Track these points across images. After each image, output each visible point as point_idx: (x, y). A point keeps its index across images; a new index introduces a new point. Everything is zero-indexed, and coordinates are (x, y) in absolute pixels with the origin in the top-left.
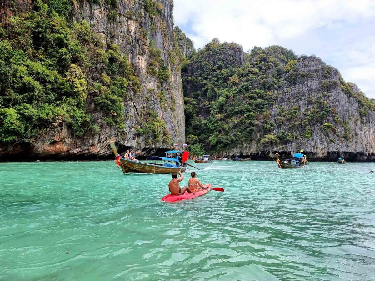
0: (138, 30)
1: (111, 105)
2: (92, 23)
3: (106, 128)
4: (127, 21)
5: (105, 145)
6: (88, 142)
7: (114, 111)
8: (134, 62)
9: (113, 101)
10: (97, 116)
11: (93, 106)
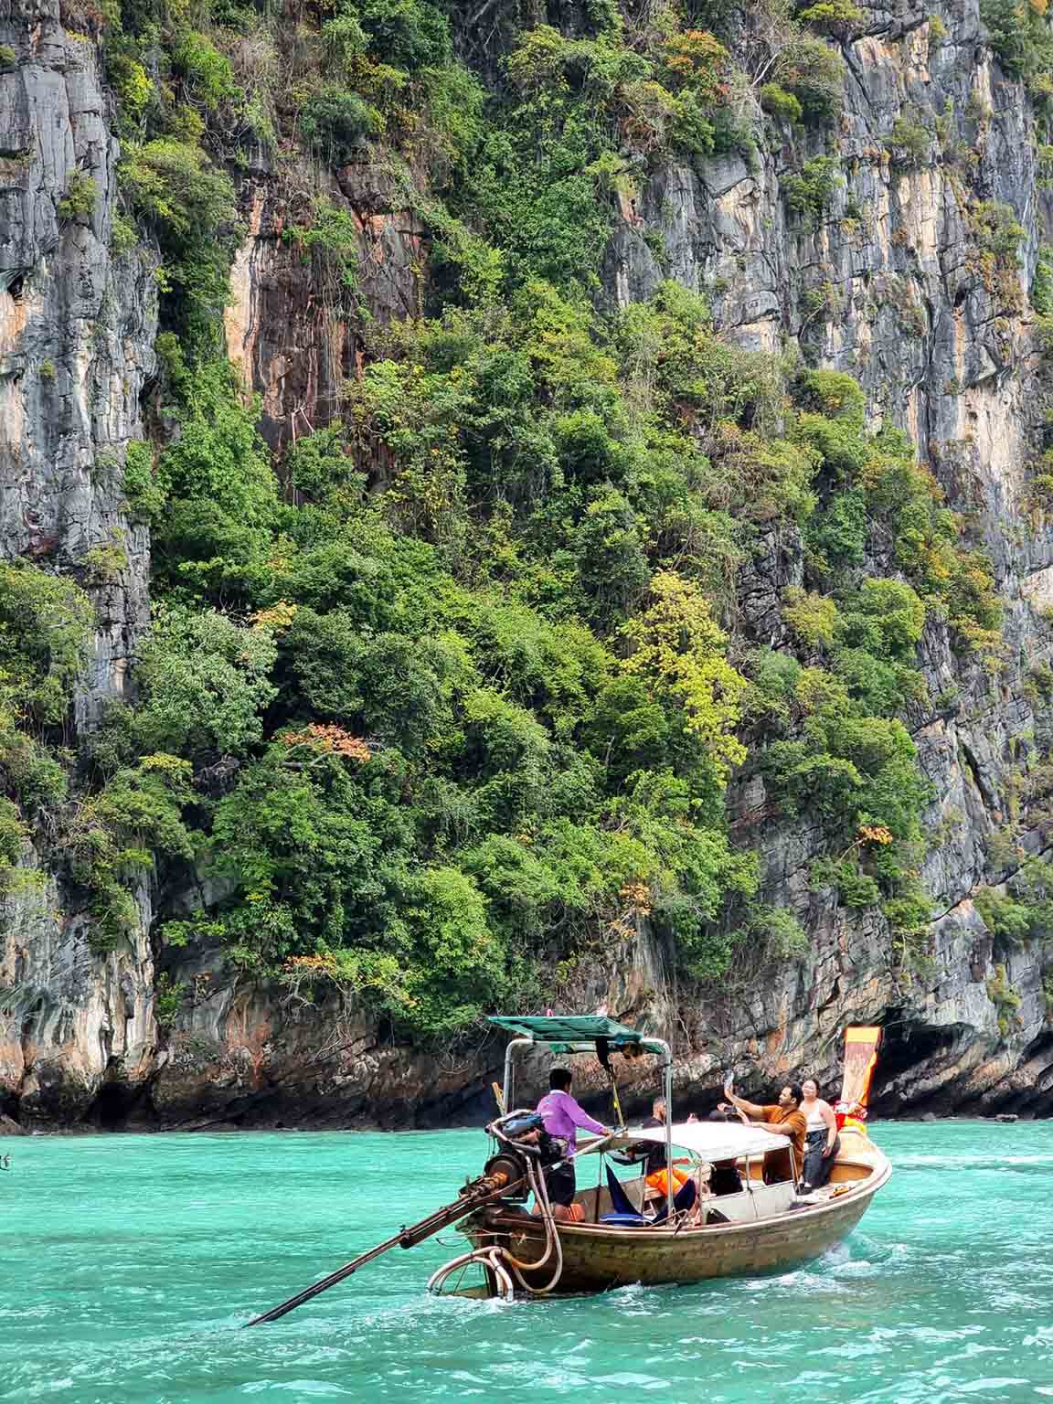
0: (958, 228)
1: (858, 780)
2: (710, 277)
3: (833, 920)
4: (893, 187)
5: (830, 1028)
6: (747, 1011)
7: (879, 820)
8: (941, 439)
9: (869, 760)
10: (781, 855)
11: (756, 794)
